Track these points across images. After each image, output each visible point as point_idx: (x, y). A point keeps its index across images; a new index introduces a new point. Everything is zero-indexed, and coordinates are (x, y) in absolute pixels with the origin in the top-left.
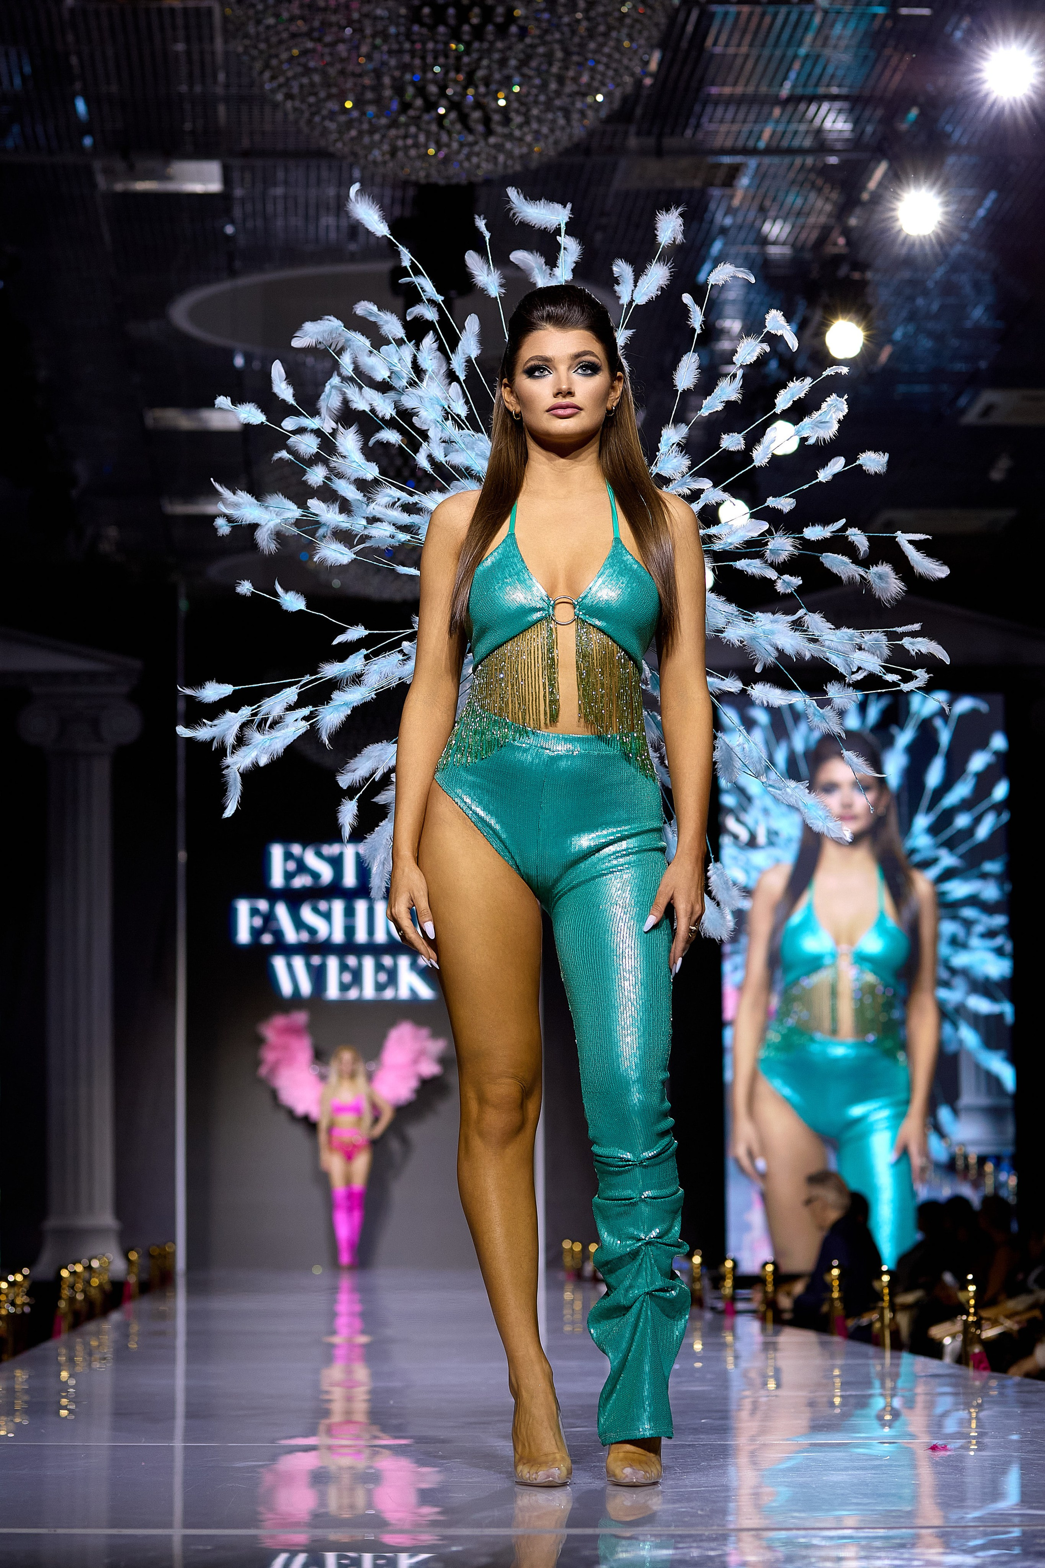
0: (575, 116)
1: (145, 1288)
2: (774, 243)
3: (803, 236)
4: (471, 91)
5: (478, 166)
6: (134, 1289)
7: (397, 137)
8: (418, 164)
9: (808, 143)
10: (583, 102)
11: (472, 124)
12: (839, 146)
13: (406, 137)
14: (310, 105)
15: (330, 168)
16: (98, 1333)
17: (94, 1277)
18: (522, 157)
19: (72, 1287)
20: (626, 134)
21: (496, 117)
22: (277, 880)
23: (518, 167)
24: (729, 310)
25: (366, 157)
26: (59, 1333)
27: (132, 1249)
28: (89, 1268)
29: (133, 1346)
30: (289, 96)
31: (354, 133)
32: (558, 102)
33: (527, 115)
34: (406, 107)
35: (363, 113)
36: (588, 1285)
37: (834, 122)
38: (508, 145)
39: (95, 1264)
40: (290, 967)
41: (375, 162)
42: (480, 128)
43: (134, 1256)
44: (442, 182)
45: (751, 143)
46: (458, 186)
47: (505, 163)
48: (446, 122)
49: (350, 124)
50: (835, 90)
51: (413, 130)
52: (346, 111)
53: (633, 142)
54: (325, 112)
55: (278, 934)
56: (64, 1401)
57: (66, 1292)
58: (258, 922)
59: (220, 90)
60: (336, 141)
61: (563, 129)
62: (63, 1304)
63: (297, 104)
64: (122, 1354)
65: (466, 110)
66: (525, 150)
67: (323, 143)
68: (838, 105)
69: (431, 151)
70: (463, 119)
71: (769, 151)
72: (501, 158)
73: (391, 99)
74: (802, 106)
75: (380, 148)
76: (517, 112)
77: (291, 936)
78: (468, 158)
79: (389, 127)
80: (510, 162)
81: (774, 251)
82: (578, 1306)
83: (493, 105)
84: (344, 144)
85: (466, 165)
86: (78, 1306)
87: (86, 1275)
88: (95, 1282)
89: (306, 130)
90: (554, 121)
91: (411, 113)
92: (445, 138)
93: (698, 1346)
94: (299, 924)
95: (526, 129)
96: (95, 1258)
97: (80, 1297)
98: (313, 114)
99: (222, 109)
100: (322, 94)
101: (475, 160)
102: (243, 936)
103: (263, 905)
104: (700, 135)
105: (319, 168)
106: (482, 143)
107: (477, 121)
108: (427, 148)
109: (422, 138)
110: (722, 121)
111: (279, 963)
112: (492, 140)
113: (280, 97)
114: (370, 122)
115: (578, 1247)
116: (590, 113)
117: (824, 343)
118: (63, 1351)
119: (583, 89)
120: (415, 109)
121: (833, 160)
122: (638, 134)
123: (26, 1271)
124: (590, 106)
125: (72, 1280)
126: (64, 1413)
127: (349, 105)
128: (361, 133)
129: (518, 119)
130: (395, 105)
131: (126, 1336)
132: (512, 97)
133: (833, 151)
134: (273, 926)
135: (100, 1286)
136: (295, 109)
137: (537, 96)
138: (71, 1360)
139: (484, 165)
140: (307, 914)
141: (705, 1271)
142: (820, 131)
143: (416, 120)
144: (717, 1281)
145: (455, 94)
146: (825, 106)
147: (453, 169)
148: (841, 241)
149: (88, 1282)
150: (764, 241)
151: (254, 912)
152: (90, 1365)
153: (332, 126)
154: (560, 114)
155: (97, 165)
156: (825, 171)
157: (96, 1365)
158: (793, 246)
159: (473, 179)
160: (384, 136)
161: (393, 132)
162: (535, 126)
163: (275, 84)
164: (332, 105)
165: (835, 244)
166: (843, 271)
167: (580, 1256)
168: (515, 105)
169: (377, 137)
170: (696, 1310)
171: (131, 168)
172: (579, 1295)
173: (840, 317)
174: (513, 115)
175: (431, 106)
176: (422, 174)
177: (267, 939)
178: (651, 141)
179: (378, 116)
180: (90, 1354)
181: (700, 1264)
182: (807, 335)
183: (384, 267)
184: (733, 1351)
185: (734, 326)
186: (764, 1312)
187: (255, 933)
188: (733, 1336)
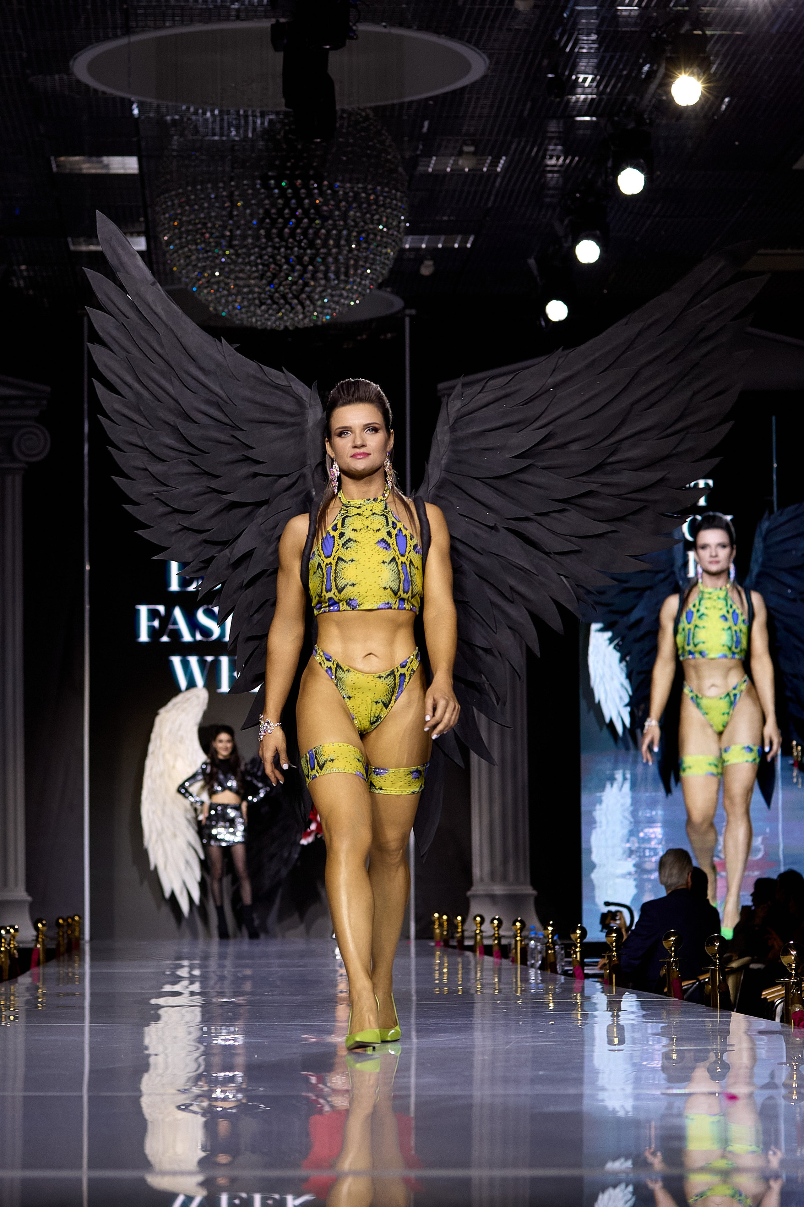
1: (51, 955)
6: (41, 957)
16: (7, 994)
17: (3, 944)
22: (174, 586)
24: (583, 64)
27: (39, 920)
29: (40, 1006)
36: (454, 952)
39: (3, 932)
40: (186, 665)
43: (40, 926)
55: (175, 635)
58: (156, 623)
64: (32, 1014)
77: (187, 637)
82: (445, 970)
88: (3, 949)
94: (194, 625)
96: (4, 928)
102: (144, 637)
103: (161, 609)
111: (176, 661)
115: (445, 917)
117: (668, 93)
131: (35, 997)
134: (170, 627)
135: (8, 952)
140: (201, 617)
141: (555, 938)
144: (568, 948)
151: (153, 615)
158: (639, 6)
166: (684, 28)
167: (446, 925)
170: (547, 973)
177: (165, 639)
181: (553, 933)
182: (653, 87)
183: (267, 24)
184: (582, 1010)
185: (586, 79)
186: (610, 975)
187: (153, 633)
188: (582, 996)
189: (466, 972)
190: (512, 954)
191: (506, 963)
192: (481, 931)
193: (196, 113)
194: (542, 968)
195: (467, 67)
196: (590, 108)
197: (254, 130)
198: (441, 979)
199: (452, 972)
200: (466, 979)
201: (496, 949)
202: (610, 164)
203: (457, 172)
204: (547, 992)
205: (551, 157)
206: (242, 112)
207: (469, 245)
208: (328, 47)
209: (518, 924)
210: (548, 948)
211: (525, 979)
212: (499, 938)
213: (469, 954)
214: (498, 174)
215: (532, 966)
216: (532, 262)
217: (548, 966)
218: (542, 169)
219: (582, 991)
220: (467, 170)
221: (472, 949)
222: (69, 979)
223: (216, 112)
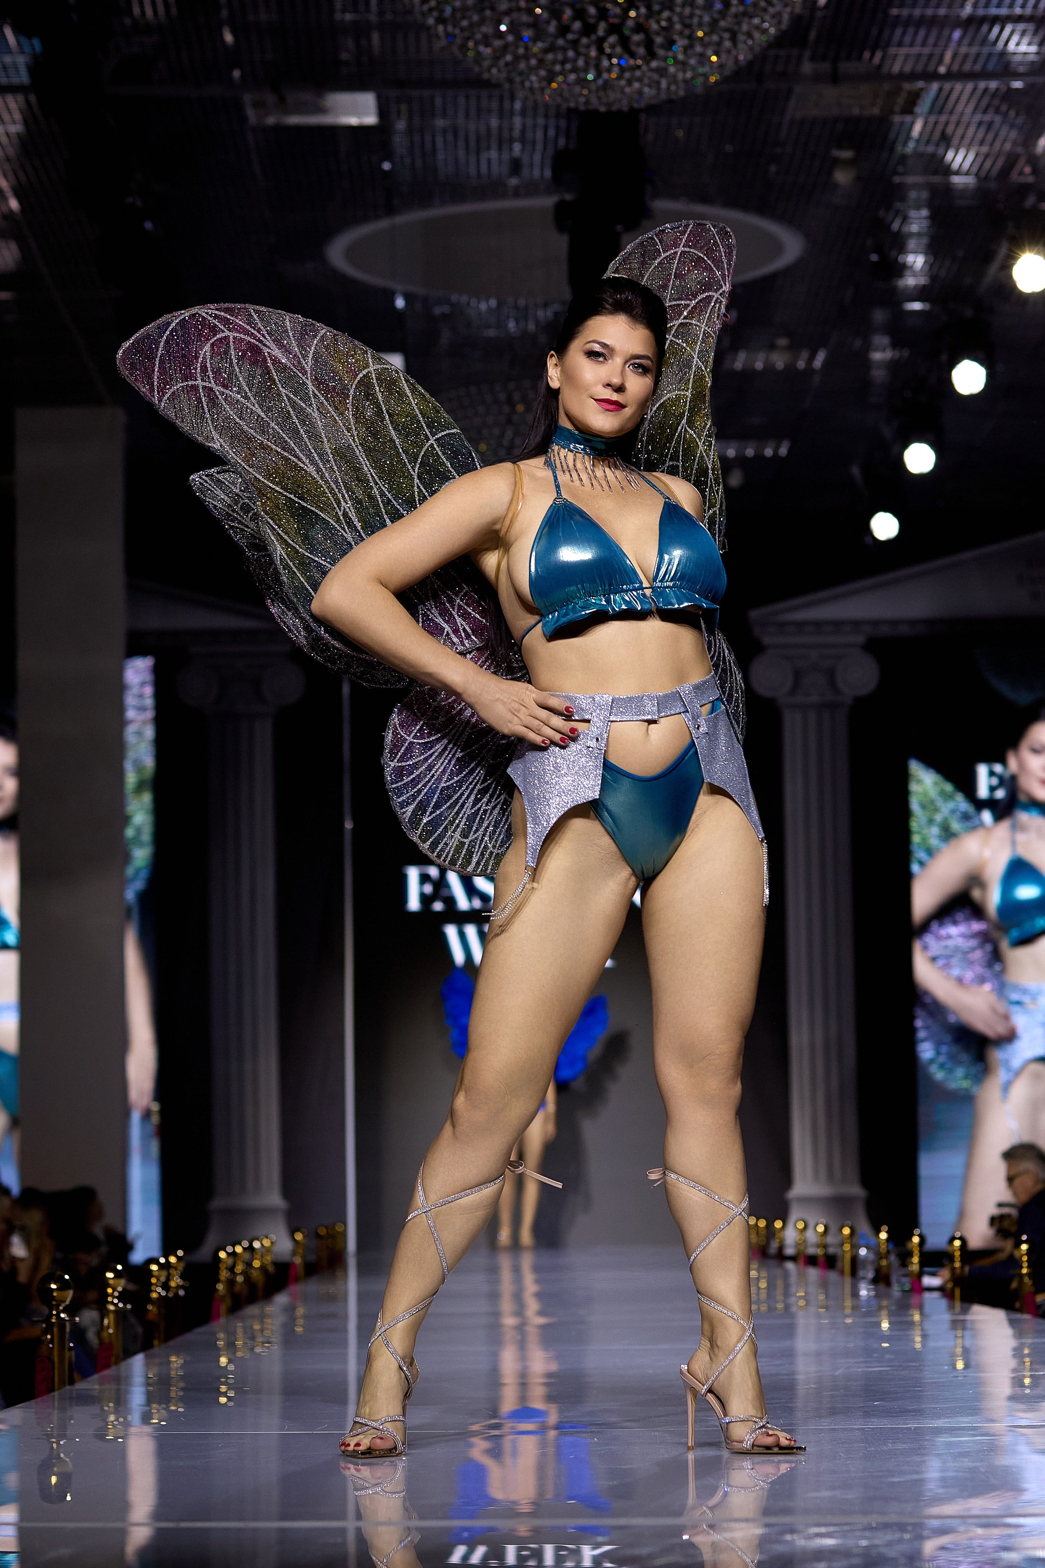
0: (741, 37)
1: (312, 1270)
2: (957, 173)
3: (988, 164)
4: (632, 14)
5: (640, 93)
6: (301, 1271)
7: (554, 62)
8: (577, 89)
9: (990, 67)
10: (749, 23)
11: (634, 48)
12: (1021, 69)
13: (563, 63)
14: (462, 30)
15: (490, 97)
16: (262, 1318)
17: (256, 1259)
18: (686, 81)
19: (231, 1269)
20: (800, 58)
21: (659, 40)
23: (682, 93)
24: (912, 244)
25: (522, 83)
26: (218, 1316)
27: (298, 1230)
28: (251, 1249)
29: (299, 1329)
30: (441, 20)
31: (509, 58)
32: (723, 24)
33: (691, 37)
34: (564, 30)
35: (519, 38)
36: (773, 1263)
37: (1018, 44)
38: (672, 70)
39: (257, 1245)
40: (462, 936)
41: (531, 89)
42: (641, 51)
43: (299, 1236)
44: (603, 109)
45: (931, 68)
46: (620, 112)
47: (668, 88)
48: (606, 45)
49: (505, 48)
50: (1018, 11)
51: (571, 54)
52: (501, 35)
53: (807, 67)
54: (478, 36)
55: (450, 901)
56: (223, 1388)
57: (224, 1274)
58: (428, 889)
59: (373, 18)
60: (492, 66)
61: (729, 52)
62: (220, 1287)
63: (450, 29)
64: (289, 1339)
65: (626, 32)
66: (689, 75)
67: (477, 69)
68: (1021, 26)
69: (590, 77)
70: (624, 42)
71: (950, 76)
72: (664, 84)
73: (548, 22)
74: (985, 28)
75: (537, 75)
76: (681, 34)
77: (463, 903)
78: (629, 82)
79: (546, 51)
80: (673, 88)
81: (956, 180)
82: (763, 1284)
83: (654, 26)
84: (499, 71)
85: (628, 90)
86: (237, 1288)
87: (247, 1256)
88: (256, 1264)
89: (460, 56)
90: (719, 44)
91: (570, 36)
92: (605, 63)
93: (885, 1325)
94: (471, 890)
95: (689, 52)
96: (258, 1239)
97: (240, 1279)
98: (468, 38)
99: (375, 37)
100: (475, 18)
101: (636, 85)
102: (414, 903)
103: (434, 872)
104: (877, 60)
105: (478, 98)
106: (644, 68)
107: (638, 44)
108: (586, 71)
109: (581, 63)
110: (900, 44)
111: (451, 931)
112: (654, 64)
113: (431, 21)
114: (527, 48)
115: (762, 1223)
116: (757, 35)
117: (1010, 277)
118: (221, 1335)
119: (751, 10)
120: (573, 33)
121: (1017, 84)
122: (813, 59)
123: (180, 1253)
124: (758, 28)
125: (230, 1261)
126: (223, 1400)
127: (503, 28)
128: (517, 58)
129: (681, 43)
130: (552, 28)
131: (293, 1319)
132: (676, 19)
133: (1017, 76)
134: (444, 893)
135: (263, 1268)
136: (448, 35)
137: (701, 17)
138: (231, 1346)
139: (646, 90)
141: (891, 1246)
142: (1004, 54)
143: (575, 44)
144: (905, 1257)
145: (616, 16)
146: (1008, 29)
147: (612, 96)
148: (1028, 170)
149: (249, 1264)
150: (947, 171)
151: (424, 878)
152: (252, 1349)
153: (487, 51)
154: (726, 35)
155: (247, 98)
156: (1010, 95)
157: (258, 1350)
158: (977, 175)
159: (636, 105)
160: (541, 61)
161: (550, 56)
162: (698, 49)
163: (425, 7)
164: (486, 29)
165: (1021, 173)
166: (1030, 201)
167: (764, 1232)
168: (678, 27)
169: (533, 62)
170: (882, 1287)
171: (282, 100)
172: (764, 1274)
173: (1027, 251)
174: (676, 37)
175: (589, 29)
176: (582, 100)
177: (438, 906)
178: (826, 66)
179: (535, 40)
180: (253, 1338)
181: (888, 1240)
182: (993, 269)
183: (549, 202)
184: (922, 1330)
185: (917, 260)
186: (953, 1289)
187: (426, 900)
188: (922, 1314)
189: (787, 1286)
190: (839, 1264)
191: (833, 1276)
192: (804, 1241)
193: (469, 304)
194: (875, 1281)
195: (777, 248)
196: (921, 294)
197: (537, 323)
198: (758, 1294)
199: (771, 1287)
200: (787, 1294)
201: (821, 1260)
202: (944, 357)
203: (769, 369)
204: (880, 1308)
205: (876, 350)
206: (522, 302)
207: (783, 451)
208: (619, 228)
209: (846, 1231)
210: (881, 1258)
211: (855, 1294)
212: (825, 1246)
213: (790, 1266)
214: (814, 371)
215: (864, 1278)
216: (855, 471)
217: (881, 1279)
218: (866, 364)
219: (921, 1307)
220: (780, 365)
221: (793, 1259)
222: (332, 1298)
223: (493, 303)
